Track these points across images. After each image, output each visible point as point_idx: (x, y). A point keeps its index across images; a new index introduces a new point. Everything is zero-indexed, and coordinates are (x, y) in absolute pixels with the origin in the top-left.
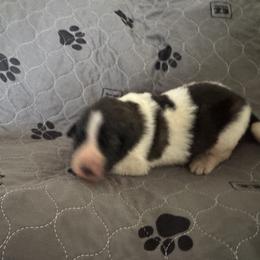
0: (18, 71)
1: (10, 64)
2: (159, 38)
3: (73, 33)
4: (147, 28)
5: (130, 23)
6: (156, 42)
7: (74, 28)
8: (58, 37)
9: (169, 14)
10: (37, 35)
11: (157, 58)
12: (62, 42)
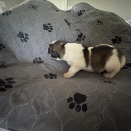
0: (28, 39)
1: (25, 36)
2: (78, 30)
3: (49, 26)
4: (75, 27)
5: (69, 24)
6: (78, 31)
7: (49, 24)
8: (43, 27)
9: (82, 22)
10: (35, 26)
11: (77, 37)
12: (44, 29)
